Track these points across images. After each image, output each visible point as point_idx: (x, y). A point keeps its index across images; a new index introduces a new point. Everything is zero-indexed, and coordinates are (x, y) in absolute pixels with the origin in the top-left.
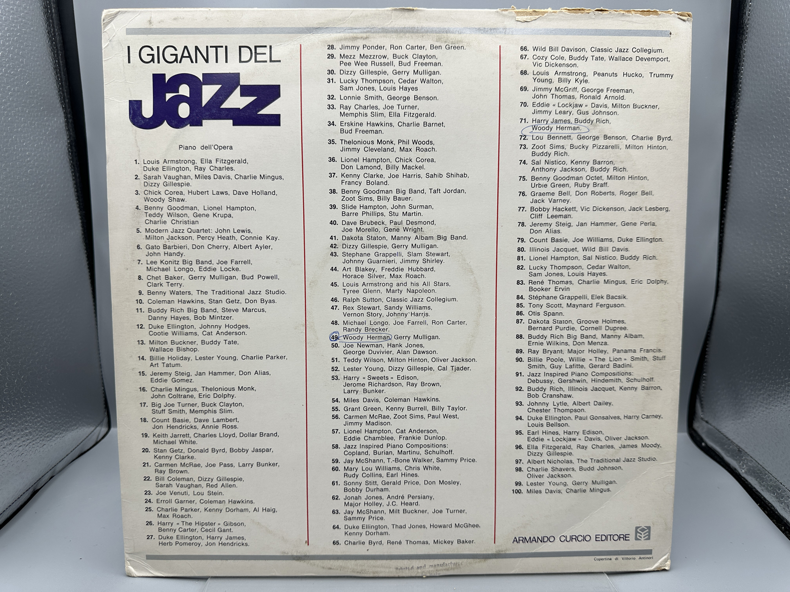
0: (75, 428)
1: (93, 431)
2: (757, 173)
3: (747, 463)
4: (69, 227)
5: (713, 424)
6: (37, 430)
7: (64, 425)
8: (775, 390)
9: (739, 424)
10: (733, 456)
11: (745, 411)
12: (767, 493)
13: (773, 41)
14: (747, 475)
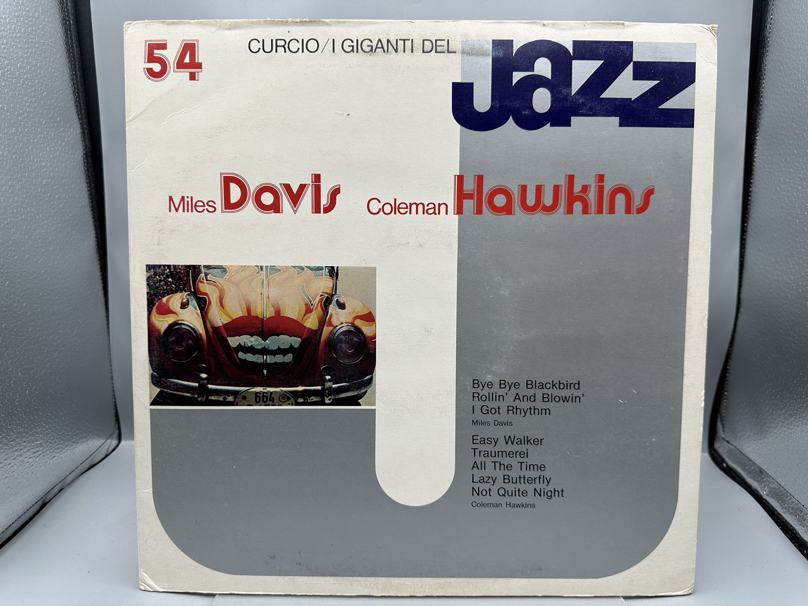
0: (86, 440)
1: (103, 444)
2: (778, 189)
3: (769, 485)
4: (83, 238)
5: (735, 445)
6: (47, 441)
7: (75, 437)
8: (796, 410)
9: (761, 444)
10: (754, 478)
11: (766, 431)
12: (789, 516)
13: (794, 55)
14: (769, 497)
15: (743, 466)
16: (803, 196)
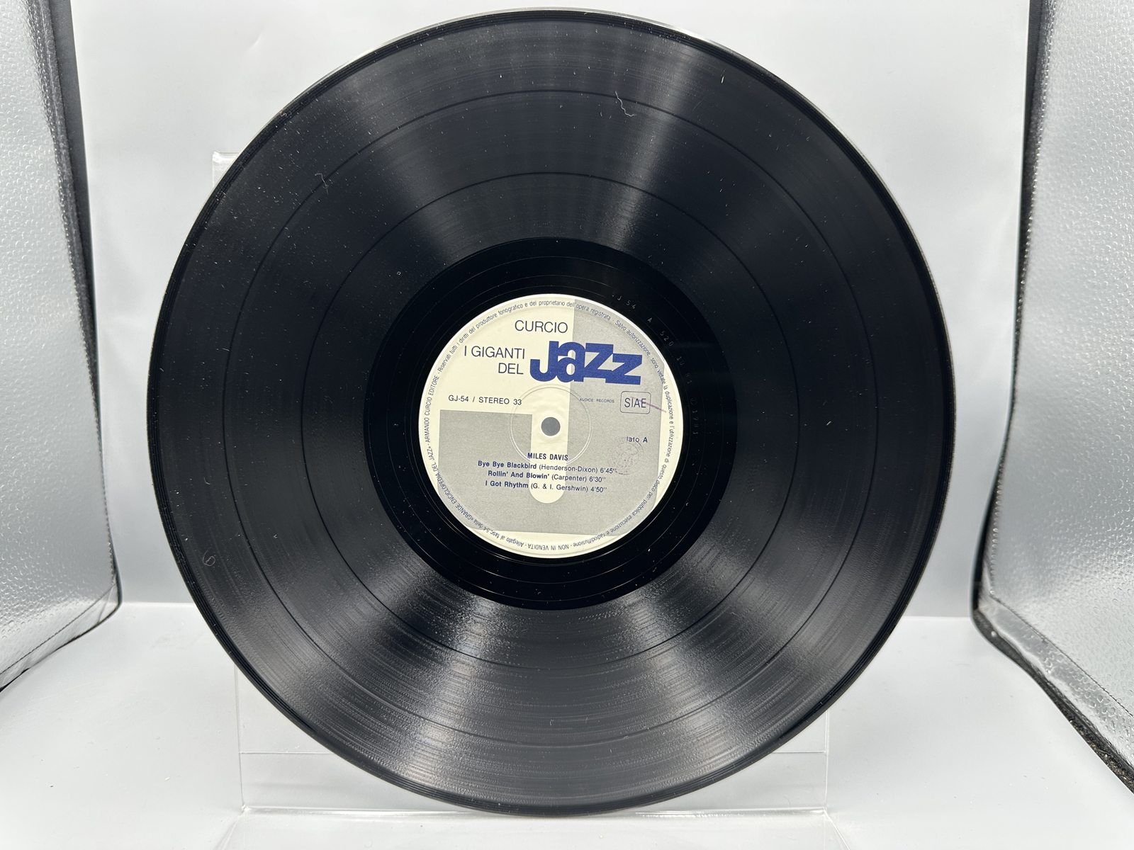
0: (63, 599)
1: (91, 607)
2: (1068, 226)
3: (1055, 661)
4: (58, 305)
5: (1007, 604)
7: (45, 594)
8: (1093, 548)
9: (1044, 602)
10: (1034, 651)
11: (1051, 582)
12: (1084, 704)
13: (1090, 27)
14: (1056, 678)
15: (1019, 635)
16: (1103, 234)
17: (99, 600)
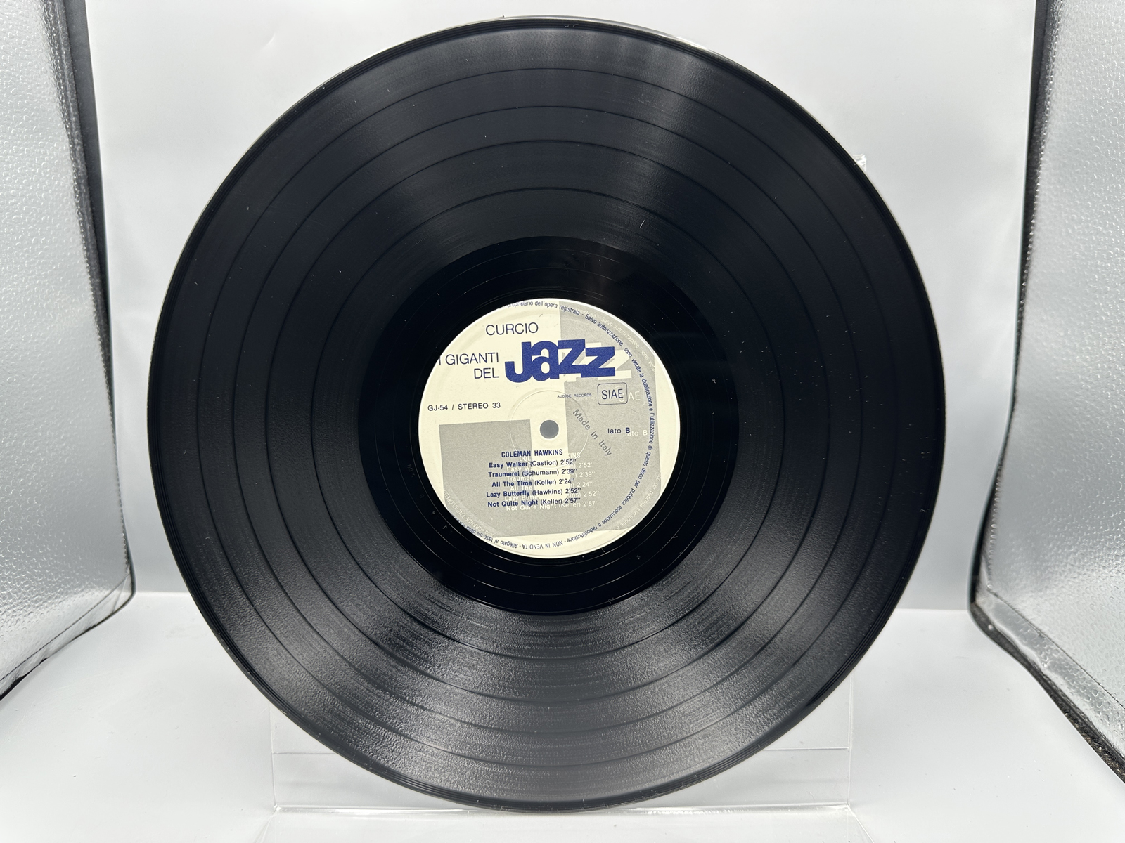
0: (80, 590)
1: (106, 597)
2: (1070, 231)
3: (1051, 655)
4: (73, 301)
5: (1004, 598)
6: (20, 590)
7: (62, 586)
9: (1041, 597)
10: (1031, 645)
11: (1049, 578)
12: (1079, 697)
13: (1095, 35)
14: (1051, 671)
15: (1016, 629)
16: (1105, 240)
17: (114, 590)
